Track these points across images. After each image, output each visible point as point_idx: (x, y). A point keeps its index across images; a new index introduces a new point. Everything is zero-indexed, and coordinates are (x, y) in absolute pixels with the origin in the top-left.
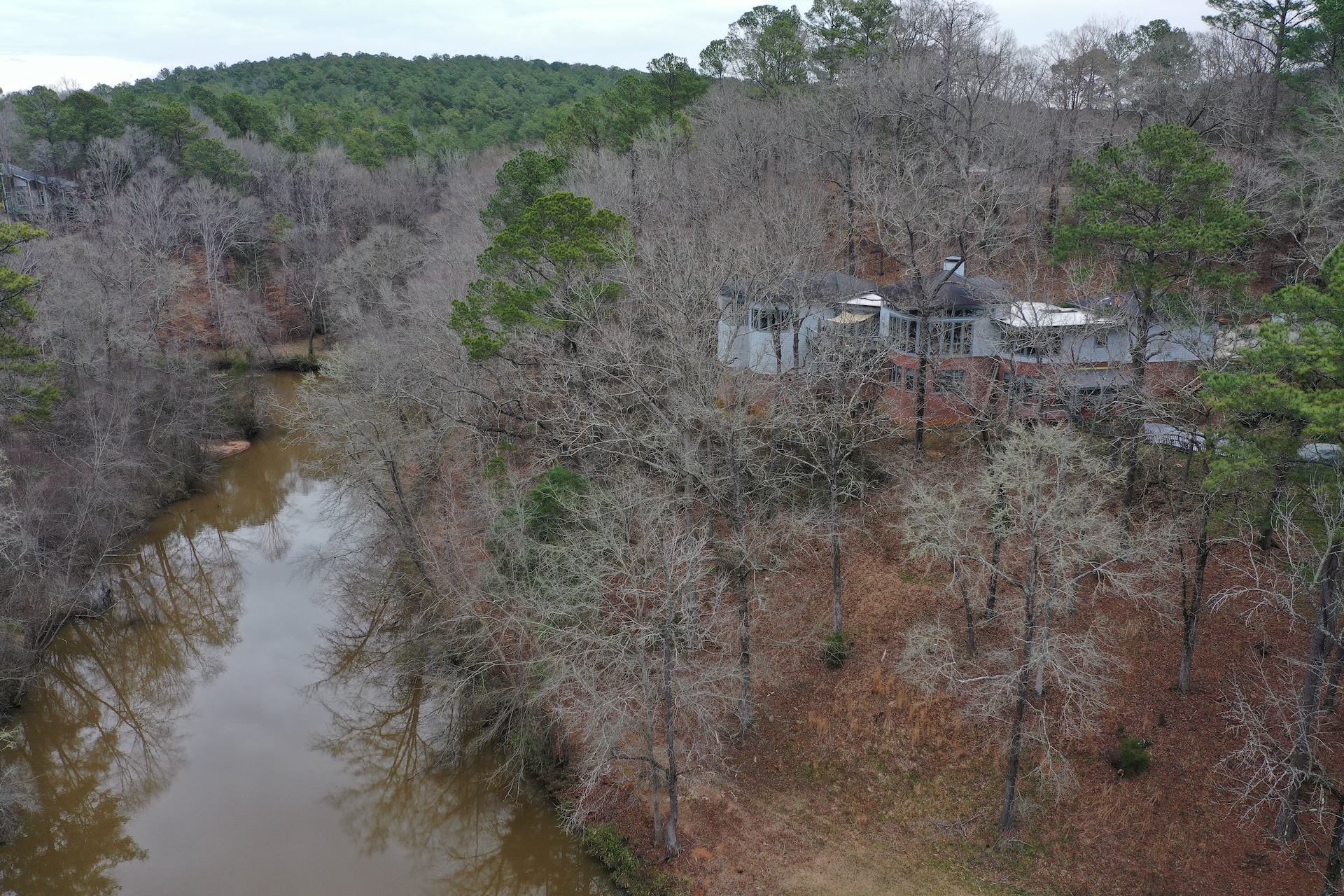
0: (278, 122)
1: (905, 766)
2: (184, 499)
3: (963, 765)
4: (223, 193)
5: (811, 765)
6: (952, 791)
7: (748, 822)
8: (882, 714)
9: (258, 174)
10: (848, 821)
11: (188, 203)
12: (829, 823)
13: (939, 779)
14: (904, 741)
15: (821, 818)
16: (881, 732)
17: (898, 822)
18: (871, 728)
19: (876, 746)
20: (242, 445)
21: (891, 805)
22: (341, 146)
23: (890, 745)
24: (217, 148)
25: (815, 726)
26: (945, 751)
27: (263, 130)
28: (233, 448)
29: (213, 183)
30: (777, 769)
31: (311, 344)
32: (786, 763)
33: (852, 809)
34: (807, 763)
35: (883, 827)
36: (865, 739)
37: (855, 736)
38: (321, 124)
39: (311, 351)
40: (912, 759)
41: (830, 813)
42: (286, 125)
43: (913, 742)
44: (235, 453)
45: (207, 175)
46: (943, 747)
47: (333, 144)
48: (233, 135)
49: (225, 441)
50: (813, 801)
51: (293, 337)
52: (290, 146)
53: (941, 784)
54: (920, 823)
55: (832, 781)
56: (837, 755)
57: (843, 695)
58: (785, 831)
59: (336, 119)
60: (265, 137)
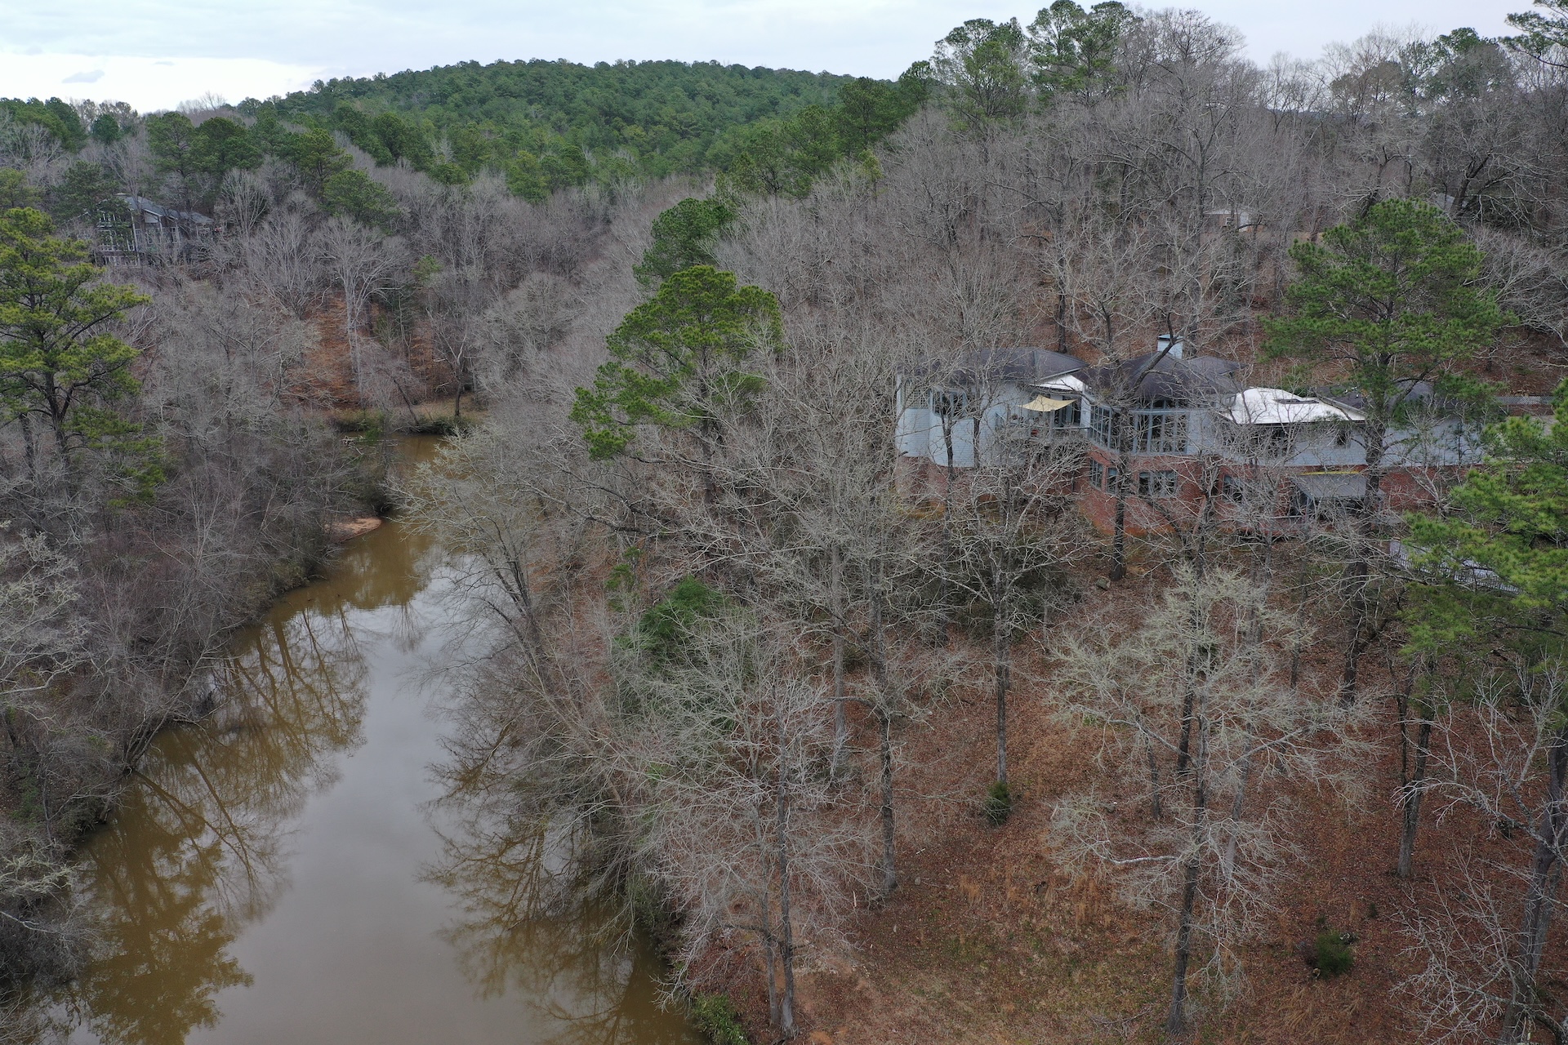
0: (434, 145)
1: (1065, 947)
2: (303, 586)
3: (1132, 951)
4: (365, 233)
5: (957, 940)
6: (1116, 981)
7: (878, 1002)
8: (1044, 883)
9: (405, 210)
10: (992, 1010)
11: (327, 244)
12: (971, 1010)
13: (1103, 966)
14: (1067, 917)
15: (961, 1004)
16: (1042, 905)
17: (1049, 1014)
18: (1030, 899)
19: (1034, 921)
20: (371, 523)
21: (1044, 994)
22: (503, 174)
23: (1049, 921)
24: (360, 181)
25: (966, 892)
26: (1113, 933)
27: (416, 156)
28: (361, 526)
29: (354, 222)
30: (919, 942)
31: (458, 406)
32: (928, 935)
33: (999, 995)
34: (953, 937)
35: (1032, 1020)
36: (1022, 913)
37: (1011, 907)
38: (482, 148)
39: (458, 413)
40: (1075, 940)
41: (974, 997)
42: (442, 151)
43: (1077, 919)
44: (362, 533)
45: (349, 211)
46: (1111, 927)
47: (494, 171)
48: (381, 164)
49: (354, 520)
50: (955, 983)
51: (439, 395)
52: (445, 177)
53: (1105, 972)
54: (1075, 1018)
55: (980, 961)
56: (989, 929)
57: (1003, 857)
58: (920, 1017)
59: (501, 140)
60: (419, 165)
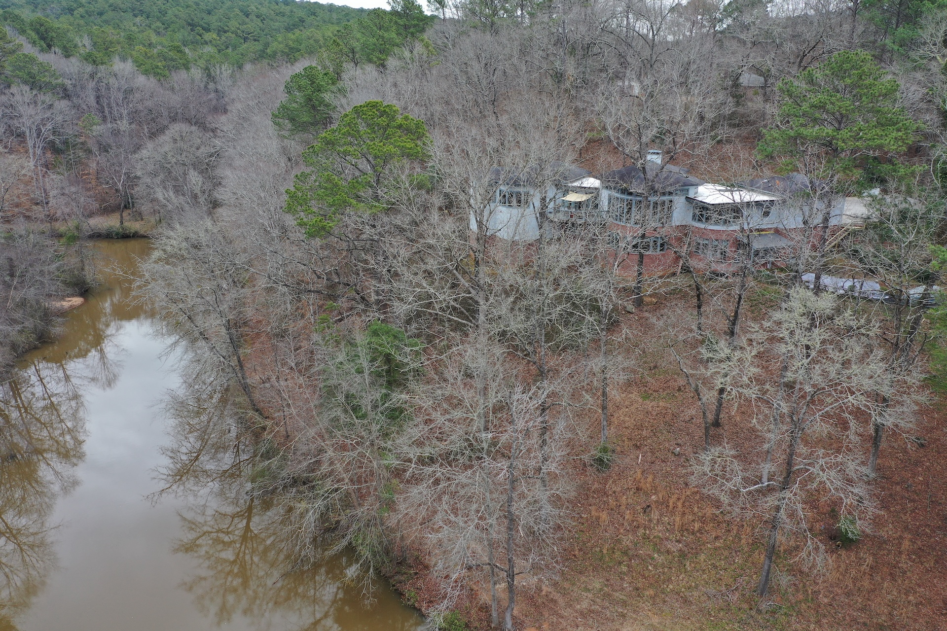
0: (77, 40)
1: (674, 547)
2: (36, 348)
3: (717, 544)
4: (41, 97)
5: (601, 551)
6: (715, 567)
7: (561, 602)
8: (648, 506)
9: (68, 82)
10: (639, 595)
11: (11, 105)
12: (625, 598)
13: (702, 557)
14: (669, 527)
15: (618, 594)
16: (650, 521)
17: (678, 593)
18: (642, 518)
19: (648, 532)
20: (77, 301)
21: (669, 580)
22: (130, 60)
23: (658, 531)
24: (32, 60)
25: (598, 518)
26: (702, 533)
27: (65, 47)
28: (70, 303)
29: (31, 89)
30: (575, 555)
31: (122, 217)
32: (580, 550)
33: (639, 585)
34: (598, 549)
35: (667, 599)
36: (638, 527)
37: (630, 525)
38: (111, 42)
39: (122, 223)
40: (679, 541)
41: (623, 589)
42: (84, 43)
43: (676, 527)
44: (72, 308)
45: (25, 82)
46: (699, 531)
47: (124, 59)
48: (42, 50)
49: (63, 298)
50: (608, 580)
51: (106, 211)
52: (89, 58)
53: (705, 561)
54: (695, 593)
55: (620, 563)
56: (619, 541)
57: (614, 492)
58: (593, 607)
59: (121, 40)
60: (67, 54)
